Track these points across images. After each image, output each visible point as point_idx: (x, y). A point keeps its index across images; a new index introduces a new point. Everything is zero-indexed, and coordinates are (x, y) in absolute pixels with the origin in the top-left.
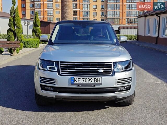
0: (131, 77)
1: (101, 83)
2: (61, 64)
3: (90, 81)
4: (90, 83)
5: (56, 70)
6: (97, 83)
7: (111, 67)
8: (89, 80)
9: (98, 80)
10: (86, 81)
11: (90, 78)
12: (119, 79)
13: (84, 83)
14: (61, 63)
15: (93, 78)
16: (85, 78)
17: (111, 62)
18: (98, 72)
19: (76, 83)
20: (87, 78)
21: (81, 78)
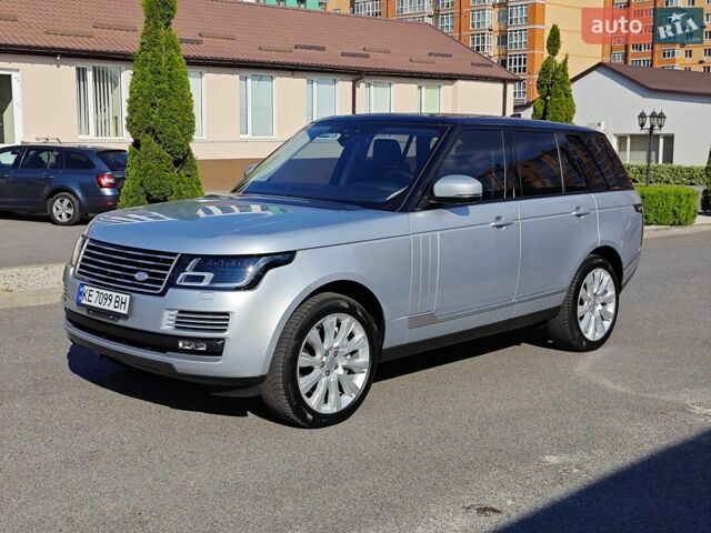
2: (87, 246)
3: (108, 302)
4: (105, 307)
6: (117, 310)
7: (167, 269)
8: (107, 299)
9: (122, 303)
10: (101, 301)
11: (109, 293)
12: (181, 312)
13: (97, 305)
14: (88, 243)
15: (114, 294)
16: (101, 291)
17: (175, 255)
18: (133, 279)
20: (105, 292)
21: (95, 290)
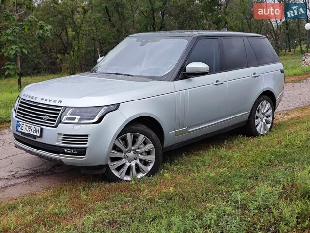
0: (87, 136)
1: (39, 135)
2: (20, 102)
6: (35, 134)
9: (37, 131)
11: (31, 126)
12: (65, 135)
13: (26, 131)
19: (20, 130)
21: (25, 124)
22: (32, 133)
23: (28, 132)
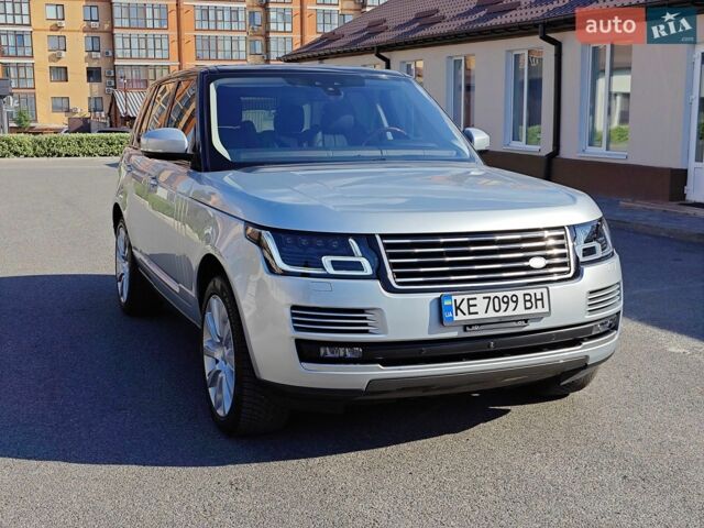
0: (618, 284)
1: (546, 309)
2: (387, 246)
3: (512, 305)
4: (510, 312)
5: (368, 270)
6: (533, 311)
7: (565, 246)
8: (507, 303)
9: (536, 300)
10: (497, 308)
11: (509, 294)
12: (591, 292)
13: (491, 314)
14: (385, 241)
15: (520, 293)
16: (492, 295)
17: (562, 228)
18: (529, 268)
19: (460, 317)
20: (500, 295)
21: (480, 296)
22: (520, 310)
23: (501, 314)
